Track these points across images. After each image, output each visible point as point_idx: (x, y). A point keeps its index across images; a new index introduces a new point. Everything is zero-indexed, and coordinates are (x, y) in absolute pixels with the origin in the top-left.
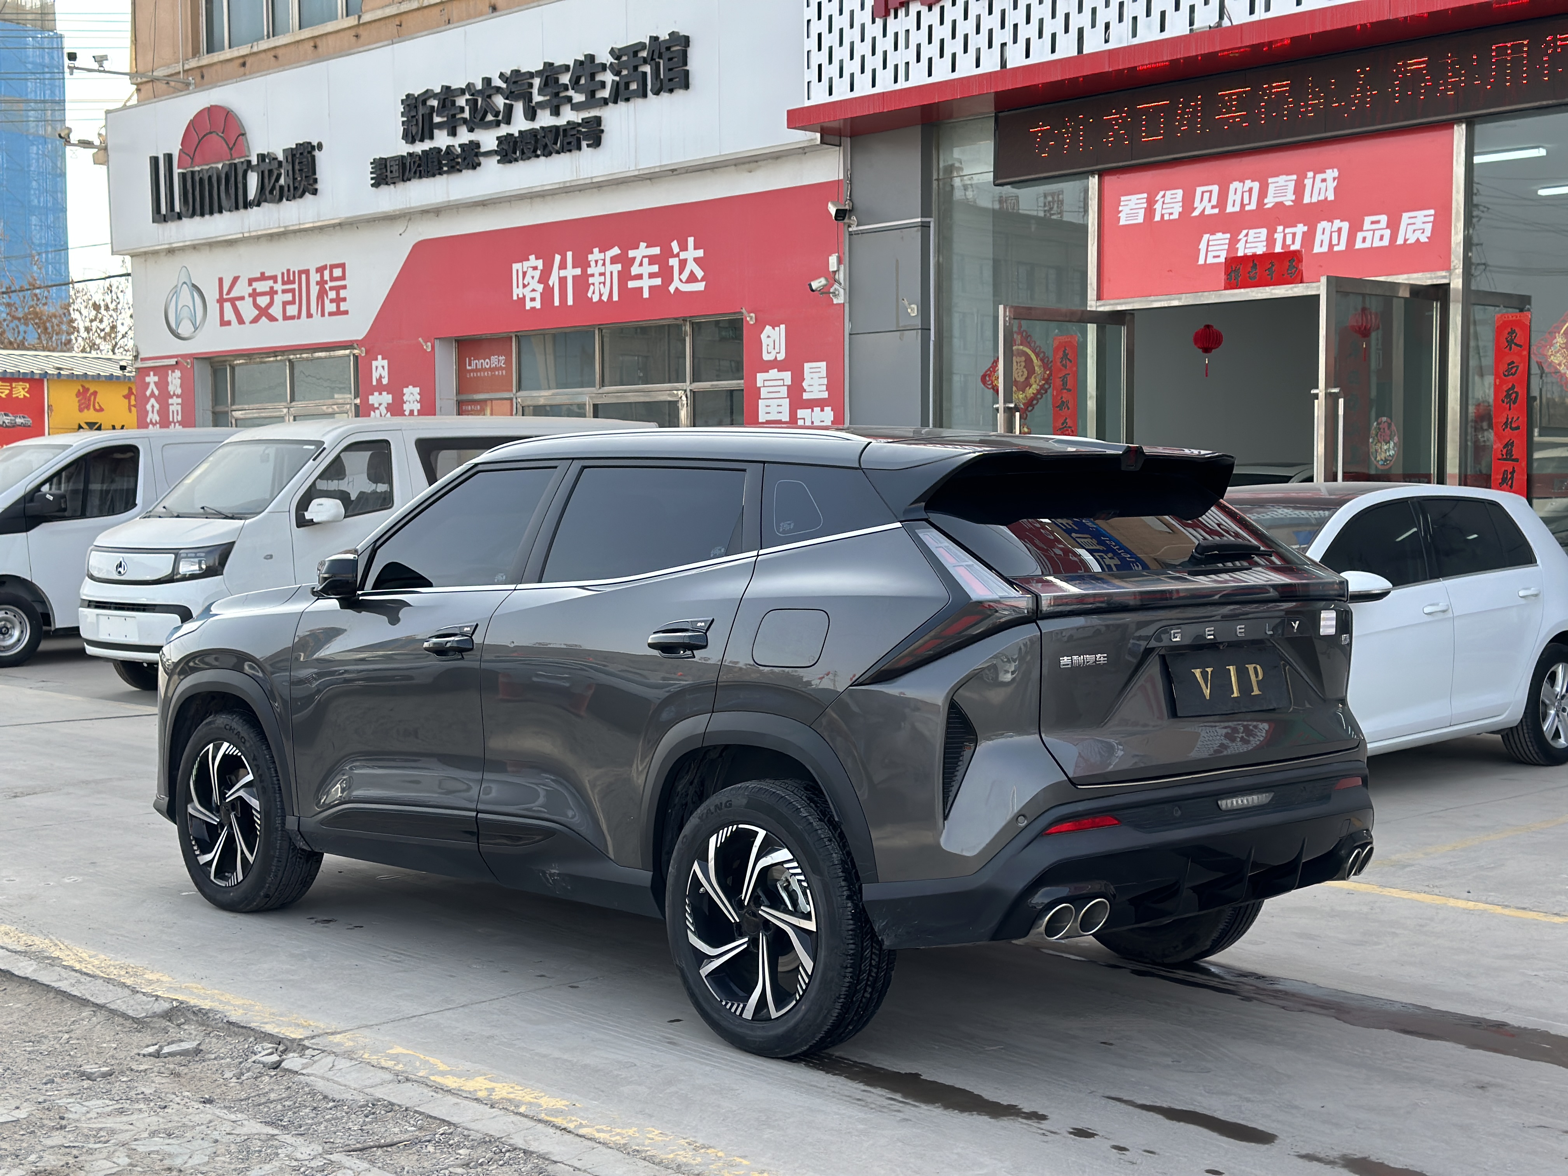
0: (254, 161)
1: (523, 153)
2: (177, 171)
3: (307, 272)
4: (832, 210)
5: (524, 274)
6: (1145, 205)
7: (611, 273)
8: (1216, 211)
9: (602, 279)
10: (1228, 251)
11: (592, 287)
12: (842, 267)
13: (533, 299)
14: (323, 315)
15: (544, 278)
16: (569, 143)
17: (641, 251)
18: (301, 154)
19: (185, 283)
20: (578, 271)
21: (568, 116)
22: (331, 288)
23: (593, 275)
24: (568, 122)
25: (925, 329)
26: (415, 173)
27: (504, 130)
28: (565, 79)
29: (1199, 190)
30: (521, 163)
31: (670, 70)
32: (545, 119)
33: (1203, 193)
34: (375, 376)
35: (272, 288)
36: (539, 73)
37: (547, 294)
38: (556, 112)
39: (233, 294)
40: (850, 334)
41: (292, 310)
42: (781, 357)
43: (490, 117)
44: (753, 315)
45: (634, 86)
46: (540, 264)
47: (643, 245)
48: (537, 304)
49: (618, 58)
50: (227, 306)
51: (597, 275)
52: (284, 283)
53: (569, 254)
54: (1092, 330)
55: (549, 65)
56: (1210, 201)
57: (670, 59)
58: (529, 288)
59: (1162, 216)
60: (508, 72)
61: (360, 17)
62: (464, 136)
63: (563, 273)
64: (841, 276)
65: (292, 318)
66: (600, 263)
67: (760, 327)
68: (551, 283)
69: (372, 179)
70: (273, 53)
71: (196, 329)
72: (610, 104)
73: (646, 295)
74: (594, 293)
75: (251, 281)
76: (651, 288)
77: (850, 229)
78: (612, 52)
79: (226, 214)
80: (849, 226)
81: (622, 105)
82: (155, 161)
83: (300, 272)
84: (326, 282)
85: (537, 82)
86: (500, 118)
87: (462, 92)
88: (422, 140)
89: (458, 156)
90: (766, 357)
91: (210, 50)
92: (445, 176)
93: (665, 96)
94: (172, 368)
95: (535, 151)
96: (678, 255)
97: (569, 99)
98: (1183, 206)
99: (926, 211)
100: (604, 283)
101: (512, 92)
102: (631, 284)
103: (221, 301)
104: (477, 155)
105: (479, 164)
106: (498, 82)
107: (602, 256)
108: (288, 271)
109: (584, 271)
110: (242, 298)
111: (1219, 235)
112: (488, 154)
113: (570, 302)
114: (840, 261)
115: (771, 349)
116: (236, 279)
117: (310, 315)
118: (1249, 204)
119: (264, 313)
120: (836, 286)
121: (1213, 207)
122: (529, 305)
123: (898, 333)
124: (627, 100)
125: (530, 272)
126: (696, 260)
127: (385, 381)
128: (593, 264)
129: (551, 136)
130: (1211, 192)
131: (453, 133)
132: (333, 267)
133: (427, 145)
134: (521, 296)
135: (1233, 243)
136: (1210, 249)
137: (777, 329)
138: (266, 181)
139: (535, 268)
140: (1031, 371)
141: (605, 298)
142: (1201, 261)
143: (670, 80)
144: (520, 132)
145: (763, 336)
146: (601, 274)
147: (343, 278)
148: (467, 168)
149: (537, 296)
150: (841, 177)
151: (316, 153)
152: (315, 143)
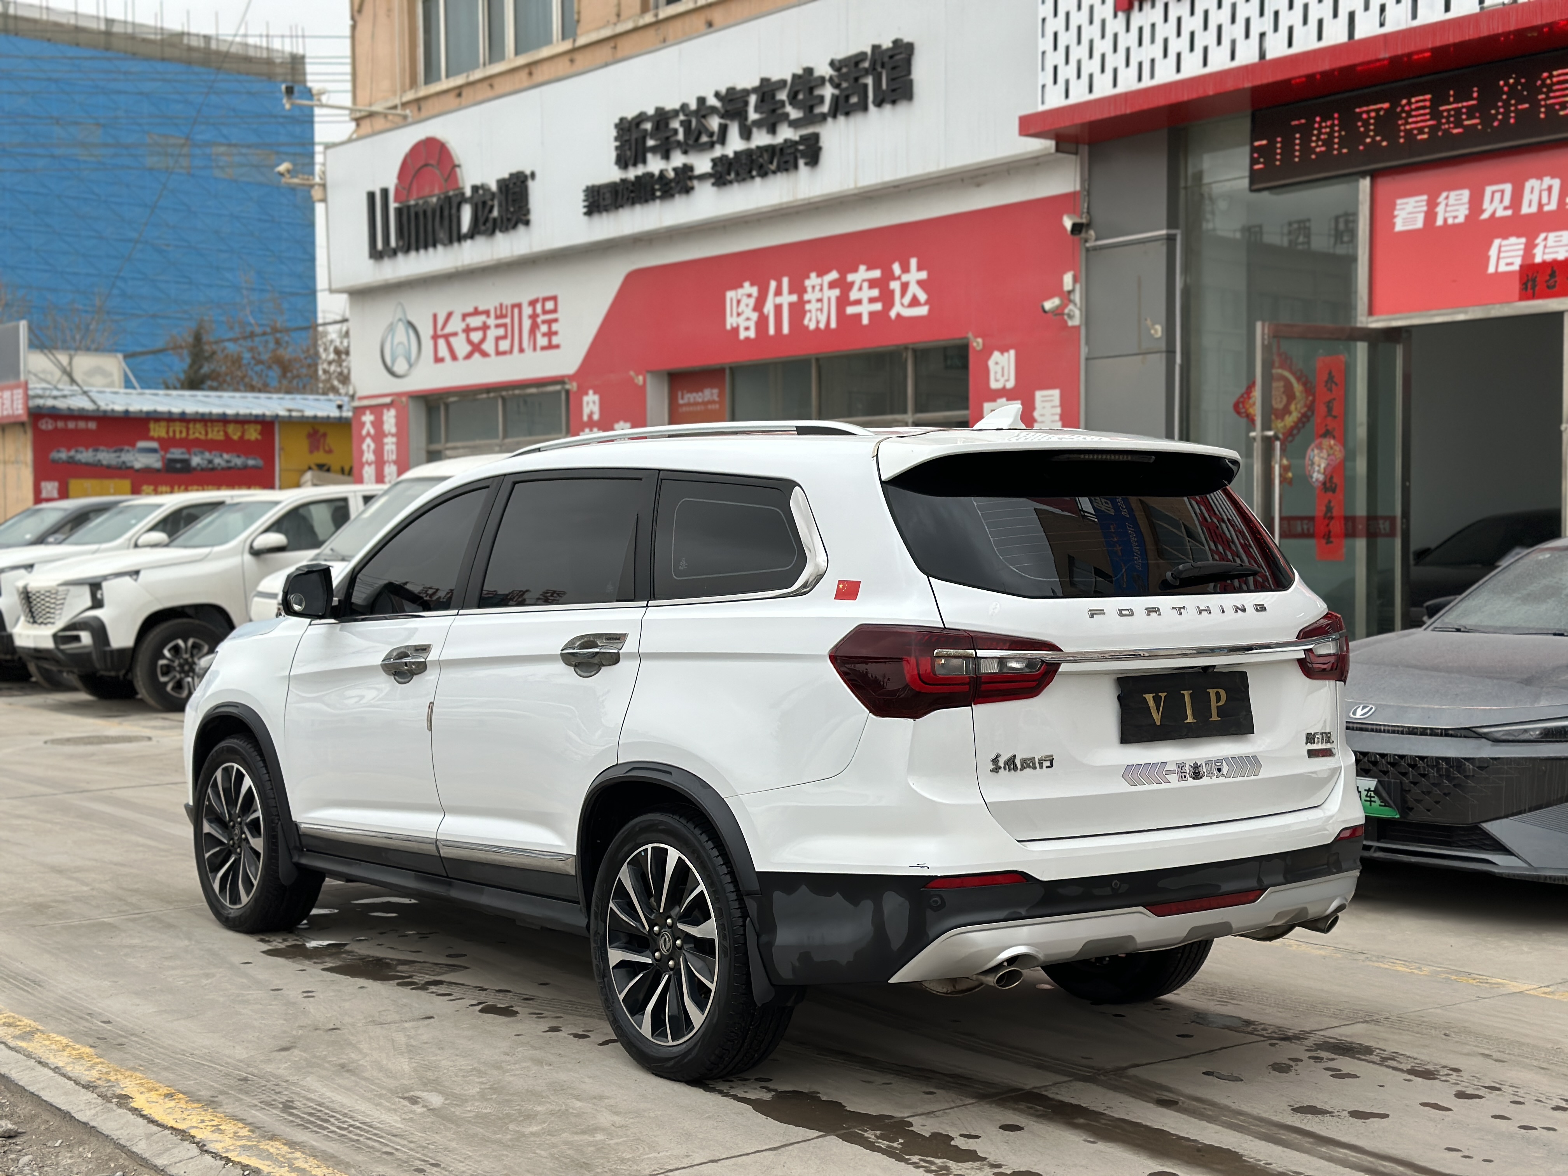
0: (468, 193)
1: (737, 174)
2: (393, 205)
3: (519, 306)
4: (1068, 223)
5: (739, 302)
6: (1425, 209)
7: (829, 299)
8: (1509, 213)
9: (819, 305)
10: (1524, 257)
11: (808, 316)
12: (1078, 287)
13: (747, 329)
14: (535, 349)
15: (759, 306)
16: (786, 162)
17: (861, 275)
18: (515, 184)
19: (400, 320)
20: (794, 298)
21: (785, 133)
22: (544, 322)
23: (809, 302)
24: (786, 141)
25: (1170, 352)
26: (628, 199)
27: (718, 151)
28: (783, 96)
29: (1489, 190)
30: (736, 186)
31: (893, 79)
32: (761, 139)
33: (1493, 193)
34: (586, 411)
35: (484, 323)
36: (755, 90)
37: (762, 322)
38: (773, 130)
39: (448, 330)
40: (1087, 359)
41: (504, 345)
42: (1011, 384)
43: (704, 139)
44: (980, 340)
45: (854, 100)
46: (754, 291)
47: (862, 268)
48: (752, 334)
49: (838, 70)
50: (441, 342)
51: (814, 301)
52: (497, 317)
53: (785, 281)
54: (1362, 349)
55: (765, 81)
56: (1502, 201)
57: (894, 68)
58: (743, 317)
59: (1445, 220)
60: (723, 91)
61: (574, 41)
62: (678, 160)
63: (778, 300)
64: (1077, 297)
65: (504, 353)
66: (818, 288)
67: (987, 352)
68: (766, 311)
69: (585, 207)
70: (488, 82)
71: (411, 366)
72: (830, 120)
73: (865, 321)
74: (810, 320)
75: (465, 316)
76: (872, 314)
77: (1088, 245)
78: (832, 64)
79: (440, 248)
80: (1086, 241)
81: (841, 119)
82: (371, 196)
83: (513, 306)
84: (538, 316)
85: (753, 99)
86: (715, 138)
87: (675, 113)
88: (635, 165)
89: (671, 181)
90: (994, 385)
91: (428, 81)
92: (658, 202)
93: (888, 107)
94: (388, 406)
95: (750, 172)
96: (899, 278)
97: (787, 115)
98: (1470, 209)
99: (1172, 223)
100: (821, 310)
101: (727, 111)
102: (850, 310)
103: (435, 337)
104: (691, 178)
105: (692, 188)
106: (712, 101)
107: (819, 281)
108: (501, 305)
109: (801, 297)
110: (455, 334)
111: (1513, 240)
112: (702, 177)
113: (786, 330)
114: (1075, 280)
115: (999, 376)
116: (450, 315)
117: (521, 350)
118: (1549, 203)
119: (477, 348)
120: (1071, 307)
121: (1506, 208)
122: (743, 335)
123: (1140, 357)
124: (847, 114)
125: (745, 300)
126: (920, 283)
127: (596, 417)
128: (809, 289)
129: (766, 156)
130: (1503, 192)
131: (666, 156)
132: (545, 299)
133: (640, 170)
134: (735, 325)
135: (1529, 248)
136: (1502, 255)
137: (1006, 354)
138: (480, 213)
139: (749, 296)
140: (1290, 396)
141: (822, 326)
142: (1491, 269)
143: (894, 90)
144: (736, 153)
145: (991, 363)
146: (820, 300)
147: (555, 311)
148: (680, 192)
149: (752, 325)
150: (1078, 188)
151: (531, 184)
152: (528, 172)
